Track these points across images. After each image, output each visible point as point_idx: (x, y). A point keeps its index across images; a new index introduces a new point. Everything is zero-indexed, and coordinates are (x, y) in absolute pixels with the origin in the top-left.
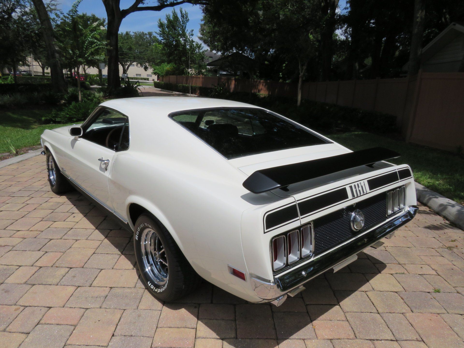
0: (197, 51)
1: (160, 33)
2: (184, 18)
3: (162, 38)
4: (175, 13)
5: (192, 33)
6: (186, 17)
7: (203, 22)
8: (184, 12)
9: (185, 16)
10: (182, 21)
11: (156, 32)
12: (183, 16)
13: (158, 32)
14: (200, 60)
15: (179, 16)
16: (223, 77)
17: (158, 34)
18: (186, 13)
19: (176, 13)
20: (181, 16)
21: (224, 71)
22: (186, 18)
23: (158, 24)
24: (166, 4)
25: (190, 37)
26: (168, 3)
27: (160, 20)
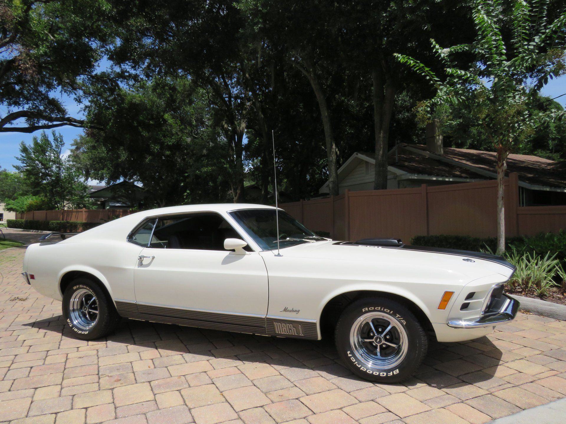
0: (76, 180)
1: (23, 158)
2: (57, 142)
3: (25, 165)
4: (45, 135)
5: (68, 159)
6: (61, 140)
7: (74, 148)
8: (57, 135)
9: (59, 139)
10: (56, 146)
11: (16, 158)
12: (56, 139)
13: (20, 157)
14: (82, 190)
15: (51, 139)
16: (118, 210)
17: (20, 160)
18: (60, 136)
19: (47, 136)
20: (54, 140)
21: (118, 202)
22: (61, 142)
23: (21, 148)
24: (36, 125)
25: (66, 164)
26: (40, 125)
27: (23, 144)
